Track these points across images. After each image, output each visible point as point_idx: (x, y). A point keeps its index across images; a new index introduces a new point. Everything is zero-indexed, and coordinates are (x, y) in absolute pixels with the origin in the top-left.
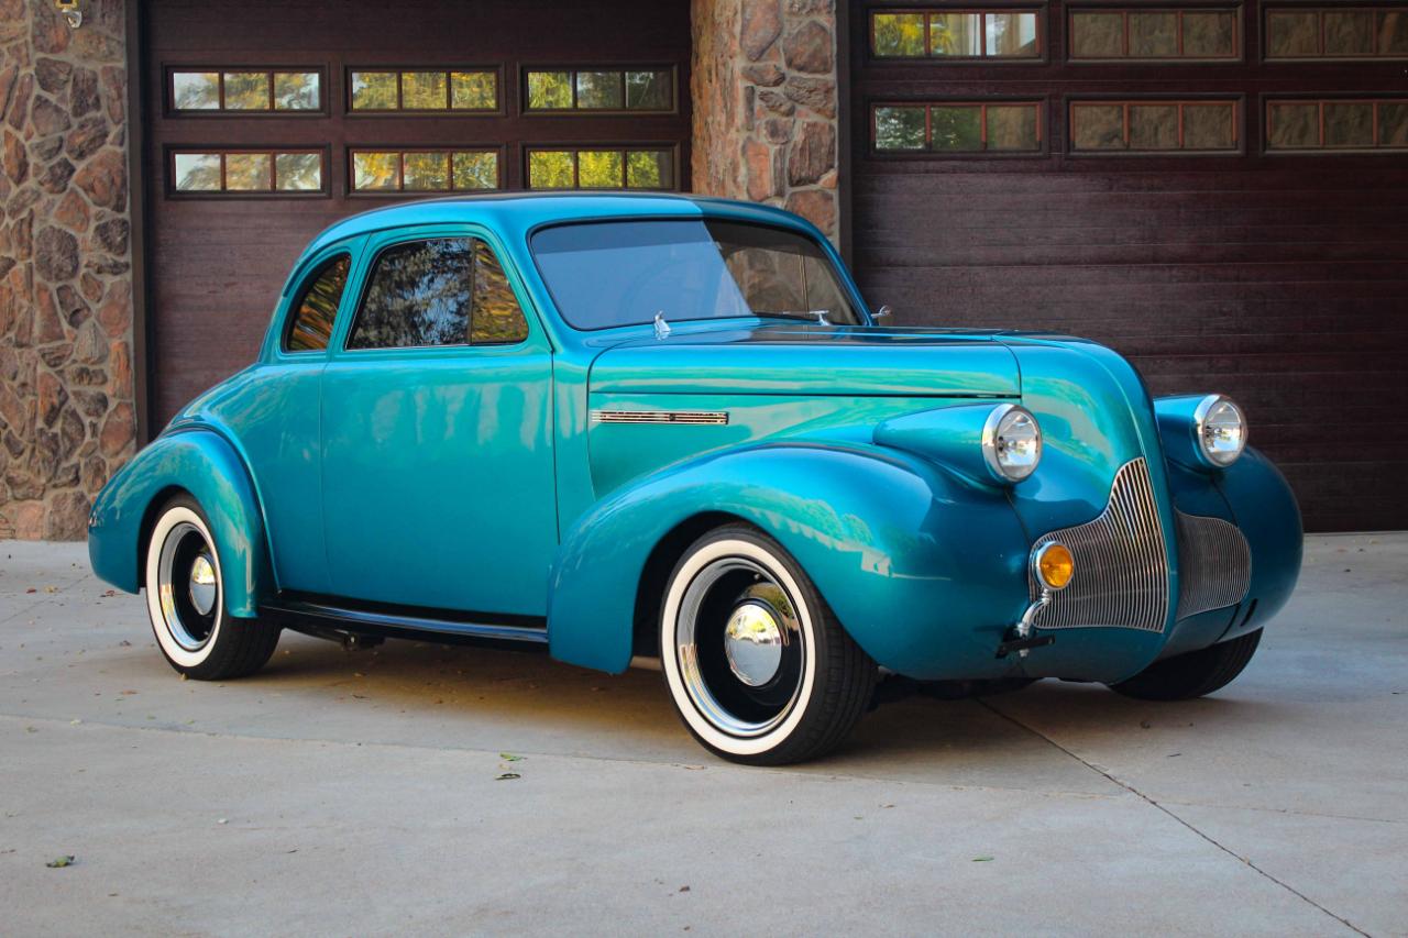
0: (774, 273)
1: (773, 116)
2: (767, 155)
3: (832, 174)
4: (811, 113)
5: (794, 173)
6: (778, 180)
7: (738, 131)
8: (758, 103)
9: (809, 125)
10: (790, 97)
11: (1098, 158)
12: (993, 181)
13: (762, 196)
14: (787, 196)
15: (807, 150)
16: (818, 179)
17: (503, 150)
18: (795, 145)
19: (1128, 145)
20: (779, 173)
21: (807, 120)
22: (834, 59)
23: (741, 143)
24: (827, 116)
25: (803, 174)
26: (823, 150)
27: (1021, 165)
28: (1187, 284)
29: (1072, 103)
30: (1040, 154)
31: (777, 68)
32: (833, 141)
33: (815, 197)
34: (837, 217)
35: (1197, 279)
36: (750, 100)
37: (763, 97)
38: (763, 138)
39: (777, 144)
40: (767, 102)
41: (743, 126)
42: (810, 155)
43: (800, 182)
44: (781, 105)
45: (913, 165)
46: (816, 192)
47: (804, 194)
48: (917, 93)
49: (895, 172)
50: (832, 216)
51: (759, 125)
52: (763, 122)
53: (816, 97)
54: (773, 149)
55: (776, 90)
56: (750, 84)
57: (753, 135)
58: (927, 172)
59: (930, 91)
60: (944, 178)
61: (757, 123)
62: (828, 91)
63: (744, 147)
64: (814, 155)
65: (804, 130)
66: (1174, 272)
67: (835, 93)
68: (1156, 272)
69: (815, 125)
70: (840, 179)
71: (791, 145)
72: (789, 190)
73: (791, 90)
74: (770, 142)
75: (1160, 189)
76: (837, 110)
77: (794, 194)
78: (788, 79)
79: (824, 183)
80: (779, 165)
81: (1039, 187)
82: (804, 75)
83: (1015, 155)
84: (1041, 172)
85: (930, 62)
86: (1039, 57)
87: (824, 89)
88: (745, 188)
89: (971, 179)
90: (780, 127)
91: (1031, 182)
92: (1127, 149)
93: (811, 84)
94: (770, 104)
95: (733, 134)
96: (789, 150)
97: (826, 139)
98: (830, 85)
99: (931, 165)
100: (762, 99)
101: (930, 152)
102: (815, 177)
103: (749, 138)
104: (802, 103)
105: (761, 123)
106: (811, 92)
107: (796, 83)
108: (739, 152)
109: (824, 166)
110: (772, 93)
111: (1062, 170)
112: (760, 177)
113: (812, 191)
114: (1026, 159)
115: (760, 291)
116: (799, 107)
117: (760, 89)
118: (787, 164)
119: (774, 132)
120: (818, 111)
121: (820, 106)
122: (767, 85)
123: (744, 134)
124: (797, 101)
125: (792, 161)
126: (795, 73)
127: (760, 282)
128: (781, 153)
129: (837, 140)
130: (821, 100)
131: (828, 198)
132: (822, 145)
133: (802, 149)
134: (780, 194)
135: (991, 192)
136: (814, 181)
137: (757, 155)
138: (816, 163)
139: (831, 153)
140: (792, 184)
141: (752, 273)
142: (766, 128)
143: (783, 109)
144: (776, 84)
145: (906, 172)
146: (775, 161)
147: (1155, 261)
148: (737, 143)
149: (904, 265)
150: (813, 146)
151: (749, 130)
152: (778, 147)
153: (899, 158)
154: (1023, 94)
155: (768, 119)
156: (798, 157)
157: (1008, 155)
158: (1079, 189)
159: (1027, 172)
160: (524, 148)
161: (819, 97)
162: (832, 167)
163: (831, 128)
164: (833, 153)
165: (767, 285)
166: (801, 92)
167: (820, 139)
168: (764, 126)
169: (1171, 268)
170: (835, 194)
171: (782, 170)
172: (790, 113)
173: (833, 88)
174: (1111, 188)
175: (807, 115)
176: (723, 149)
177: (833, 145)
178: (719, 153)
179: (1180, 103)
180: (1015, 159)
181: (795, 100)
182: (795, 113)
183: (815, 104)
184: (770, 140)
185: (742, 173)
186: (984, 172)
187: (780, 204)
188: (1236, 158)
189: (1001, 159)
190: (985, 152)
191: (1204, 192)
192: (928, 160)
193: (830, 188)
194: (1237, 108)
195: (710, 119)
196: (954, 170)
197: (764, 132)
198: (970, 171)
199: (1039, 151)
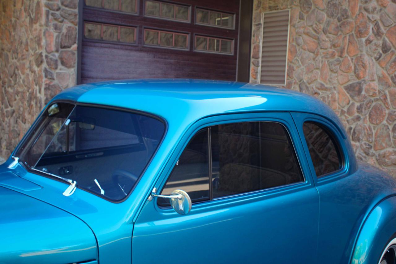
0: (54, 79)
1: (56, 22)
2: (53, 36)
3: (75, 46)
4: (69, 23)
5: (62, 43)
6: (57, 46)
7: (41, 26)
8: (50, 17)
10: (62, 16)
11: (151, 48)
12: (121, 52)
13: (51, 51)
14: (60, 52)
15: (68, 36)
16: (71, 47)
18: (63, 34)
19: (160, 45)
21: (68, 25)
22: (78, 4)
23: (43, 31)
24: (74, 25)
25: (66, 44)
26: (73, 37)
27: (129, 48)
30: (135, 45)
31: (58, 5)
32: (76, 33)
34: (77, 61)
36: (47, 15)
37: (52, 14)
38: (52, 29)
39: (57, 32)
41: (44, 25)
42: (68, 38)
43: (65, 47)
44: (59, 18)
45: (97, 44)
46: (70, 51)
47: (65, 52)
48: (99, 20)
49: (91, 46)
50: (75, 60)
53: (72, 17)
54: (56, 34)
55: (58, 13)
56: (48, 9)
58: (101, 47)
59: (103, 20)
60: (106, 49)
61: (50, 24)
62: (76, 15)
63: (44, 33)
64: (70, 38)
65: (66, 28)
67: (78, 17)
69: (69, 27)
70: (78, 48)
71: (61, 34)
72: (61, 50)
73: (62, 13)
74: (54, 32)
75: (167, 59)
76: (78, 23)
77: (62, 51)
78: (61, 9)
79: (73, 48)
80: (57, 40)
81: (136, 55)
82: (67, 9)
83: (128, 44)
84: (136, 50)
85: (103, 10)
86: (136, 13)
87: (74, 15)
88: (44, 47)
89: (115, 51)
90: (58, 26)
91: (133, 53)
93: (70, 12)
94: (55, 18)
95: (36, 26)
97: (74, 33)
98: (76, 13)
99: (103, 45)
101: (102, 40)
103: (47, 29)
104: (66, 19)
105: (51, 24)
106: (69, 15)
107: (64, 11)
108: (42, 34)
109: (73, 42)
110: (56, 14)
111: (141, 51)
112: (50, 44)
113: (69, 51)
114: (131, 46)
115: (49, 86)
116: (65, 20)
117: (51, 12)
118: (60, 40)
119: (56, 28)
120: (72, 22)
122: (54, 10)
125: (62, 39)
126: (64, 7)
127: (49, 83)
128: (58, 37)
130: (73, 19)
131: (74, 54)
132: (73, 35)
133: (66, 35)
134: (57, 51)
135: (120, 56)
136: (69, 47)
137: (49, 36)
138: (70, 41)
139: (76, 38)
140: (62, 47)
141: (46, 79)
142: (53, 26)
143: (60, 20)
144: (58, 10)
145: (95, 46)
148: (41, 30)
149: (93, 78)
151: (46, 26)
153: (93, 41)
154: (131, 25)
155: (54, 23)
156: (64, 38)
157: (126, 44)
158: (146, 57)
159: (131, 50)
162: (75, 43)
163: (76, 29)
165: (52, 84)
166: (67, 15)
167: (72, 33)
170: (76, 52)
171: (58, 42)
172: (62, 22)
174: (154, 57)
175: (68, 23)
176: (26, 31)
177: (76, 35)
178: (23, 32)
179: (174, 34)
180: (129, 46)
181: (64, 18)
182: (64, 22)
183: (71, 19)
184: (55, 31)
185: (43, 42)
186: (118, 49)
187: (57, 55)
188: (187, 52)
189: (124, 45)
190: (119, 42)
191: (179, 61)
192: (101, 43)
193: (75, 50)
194: (188, 37)
195: (13, 19)
196: (110, 47)
197: (52, 28)
198: (115, 48)
199: (135, 43)
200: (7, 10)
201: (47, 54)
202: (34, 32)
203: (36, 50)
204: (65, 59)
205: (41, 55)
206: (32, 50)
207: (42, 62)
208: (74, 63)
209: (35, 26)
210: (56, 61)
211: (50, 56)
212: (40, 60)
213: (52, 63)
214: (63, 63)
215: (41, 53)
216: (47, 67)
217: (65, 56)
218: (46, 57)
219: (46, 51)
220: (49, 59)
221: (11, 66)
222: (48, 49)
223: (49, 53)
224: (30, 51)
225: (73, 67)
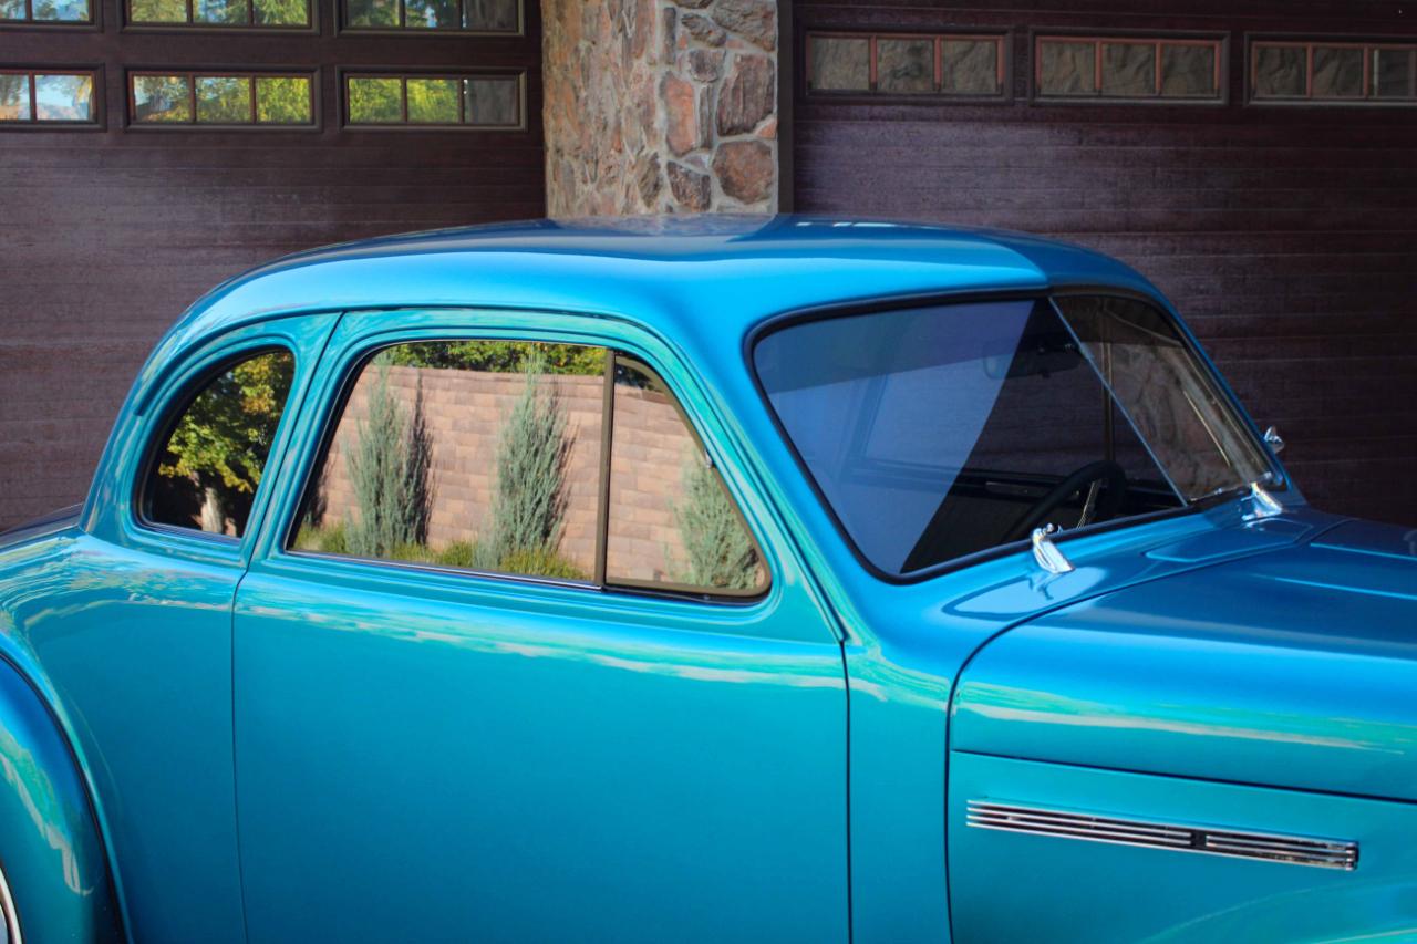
1: (699, 46)
2: (691, 96)
3: (771, 122)
4: (745, 43)
5: (725, 118)
6: (705, 128)
7: (652, 63)
8: (680, 30)
9: (742, 58)
10: (719, 23)
11: (1066, 106)
12: (947, 132)
13: (685, 147)
14: (716, 148)
15: (741, 90)
16: (754, 126)
17: (317, 75)
18: (726, 85)
19: (1100, 91)
20: (705, 119)
21: (743, 52)
23: (658, 81)
24: (765, 48)
25: (736, 121)
26: (760, 91)
27: (979, 112)
28: (1161, 257)
29: (1039, 38)
30: (1002, 99)
32: (772, 79)
33: (750, 150)
34: (776, 175)
35: (1173, 250)
36: (670, 26)
37: (687, 21)
38: (686, 74)
39: (703, 81)
40: (691, 28)
41: (662, 58)
42: (744, 96)
43: (732, 131)
44: (710, 32)
45: (855, 110)
46: (751, 143)
47: (737, 145)
48: (862, 21)
49: (835, 118)
50: (770, 174)
51: (683, 56)
52: (687, 52)
53: (752, 24)
54: (700, 88)
55: (703, 13)
56: (671, 5)
57: (675, 70)
58: (872, 118)
59: (876, 20)
60: (891, 126)
61: (680, 54)
62: (767, 16)
63: (662, 86)
64: (748, 97)
65: (737, 64)
66: (1148, 243)
67: (775, 19)
68: (1129, 243)
69: (749, 59)
70: (780, 128)
71: (720, 85)
72: (718, 141)
73: (721, 13)
74: (695, 80)
75: (1135, 144)
76: (777, 40)
77: (723, 146)
79: (762, 132)
80: (706, 108)
81: (1004, 140)
83: (974, 100)
84: (1005, 121)
87: (763, 14)
88: (664, 137)
89: (923, 128)
90: (707, 60)
91: (991, 133)
92: (1100, 96)
93: (747, 7)
94: (697, 30)
95: (640, 65)
96: (718, 91)
97: (764, 77)
98: (769, 9)
99: (877, 110)
100: (685, 24)
101: (875, 95)
102: (750, 125)
103: (669, 74)
104: (735, 31)
105: (684, 54)
106: (745, 16)
108: (657, 92)
109: (761, 110)
110: (698, 17)
111: (1025, 120)
112: (683, 123)
113: (747, 143)
114: (988, 105)
116: (731, 36)
117: (683, 11)
118: (716, 108)
119: (700, 66)
120: (755, 41)
121: (757, 34)
122: (691, 6)
123: (663, 69)
124: (728, 28)
125: (721, 104)
128: (709, 94)
129: (776, 78)
130: (759, 27)
131: (766, 152)
132: (759, 85)
133: (735, 89)
134: (707, 145)
135: (945, 146)
136: (748, 129)
137: (678, 96)
138: (751, 107)
139: (771, 95)
140: (722, 133)
142: (690, 61)
143: (712, 37)
144: (703, 5)
145: (847, 118)
146: (702, 104)
147: (1128, 230)
148: (651, 79)
150: (748, 85)
151: (669, 63)
152: (705, 86)
153: (843, 101)
154: (984, 26)
155: (693, 49)
156: (729, 99)
157: (966, 100)
158: (1044, 143)
159: (986, 120)
160: (342, 73)
161: (756, 24)
162: (770, 112)
163: (770, 62)
164: (772, 95)
166: (734, 16)
167: (756, 78)
168: (687, 59)
169: (1145, 238)
170: (774, 146)
171: (711, 114)
172: (720, 43)
173: (772, 13)
174: (1080, 142)
175: (741, 47)
176: (616, 84)
177: (772, 84)
178: (608, 88)
179: (1159, 42)
180: (975, 105)
181: (726, 27)
182: (727, 43)
183: (751, 32)
184: (696, 77)
185: (660, 119)
186: (937, 120)
187: (707, 158)
188: (1219, 109)
189: (958, 104)
190: (939, 95)
191: (1182, 148)
192: (872, 104)
193: (768, 139)
194: (1221, 50)
195: (583, 45)
196: (904, 118)
197: (687, 66)
198: (922, 119)
199: (1001, 95)
200: (567, 13)
201: (671, 158)
202: (634, 87)
203: (643, 148)
204: (737, 172)
205: (654, 163)
206: (632, 147)
207: (657, 187)
208: (768, 185)
209: (636, 63)
210: (706, 179)
211: (684, 164)
212: (652, 179)
213: (691, 187)
214: (729, 187)
215: (656, 156)
216: (675, 204)
217: (737, 162)
218: (671, 167)
219: (671, 148)
220: (680, 177)
221: (581, 207)
222: (675, 143)
223: (678, 155)
224: (627, 149)
225: (765, 198)
